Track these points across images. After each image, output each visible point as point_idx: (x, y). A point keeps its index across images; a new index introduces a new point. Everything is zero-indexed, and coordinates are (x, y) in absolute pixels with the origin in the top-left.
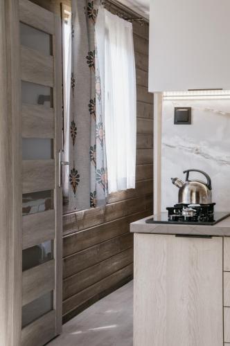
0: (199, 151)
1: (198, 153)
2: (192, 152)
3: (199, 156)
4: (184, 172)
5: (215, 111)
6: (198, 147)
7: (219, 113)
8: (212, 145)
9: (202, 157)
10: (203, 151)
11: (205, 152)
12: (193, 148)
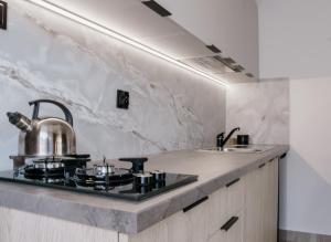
0: (17, 75)
1: (14, 78)
2: (5, 73)
3: (15, 82)
4: (31, 104)
5: (38, 22)
6: (16, 68)
7: (43, 27)
8: (33, 69)
9: (20, 85)
10: (22, 75)
11: (25, 78)
12: (8, 69)
